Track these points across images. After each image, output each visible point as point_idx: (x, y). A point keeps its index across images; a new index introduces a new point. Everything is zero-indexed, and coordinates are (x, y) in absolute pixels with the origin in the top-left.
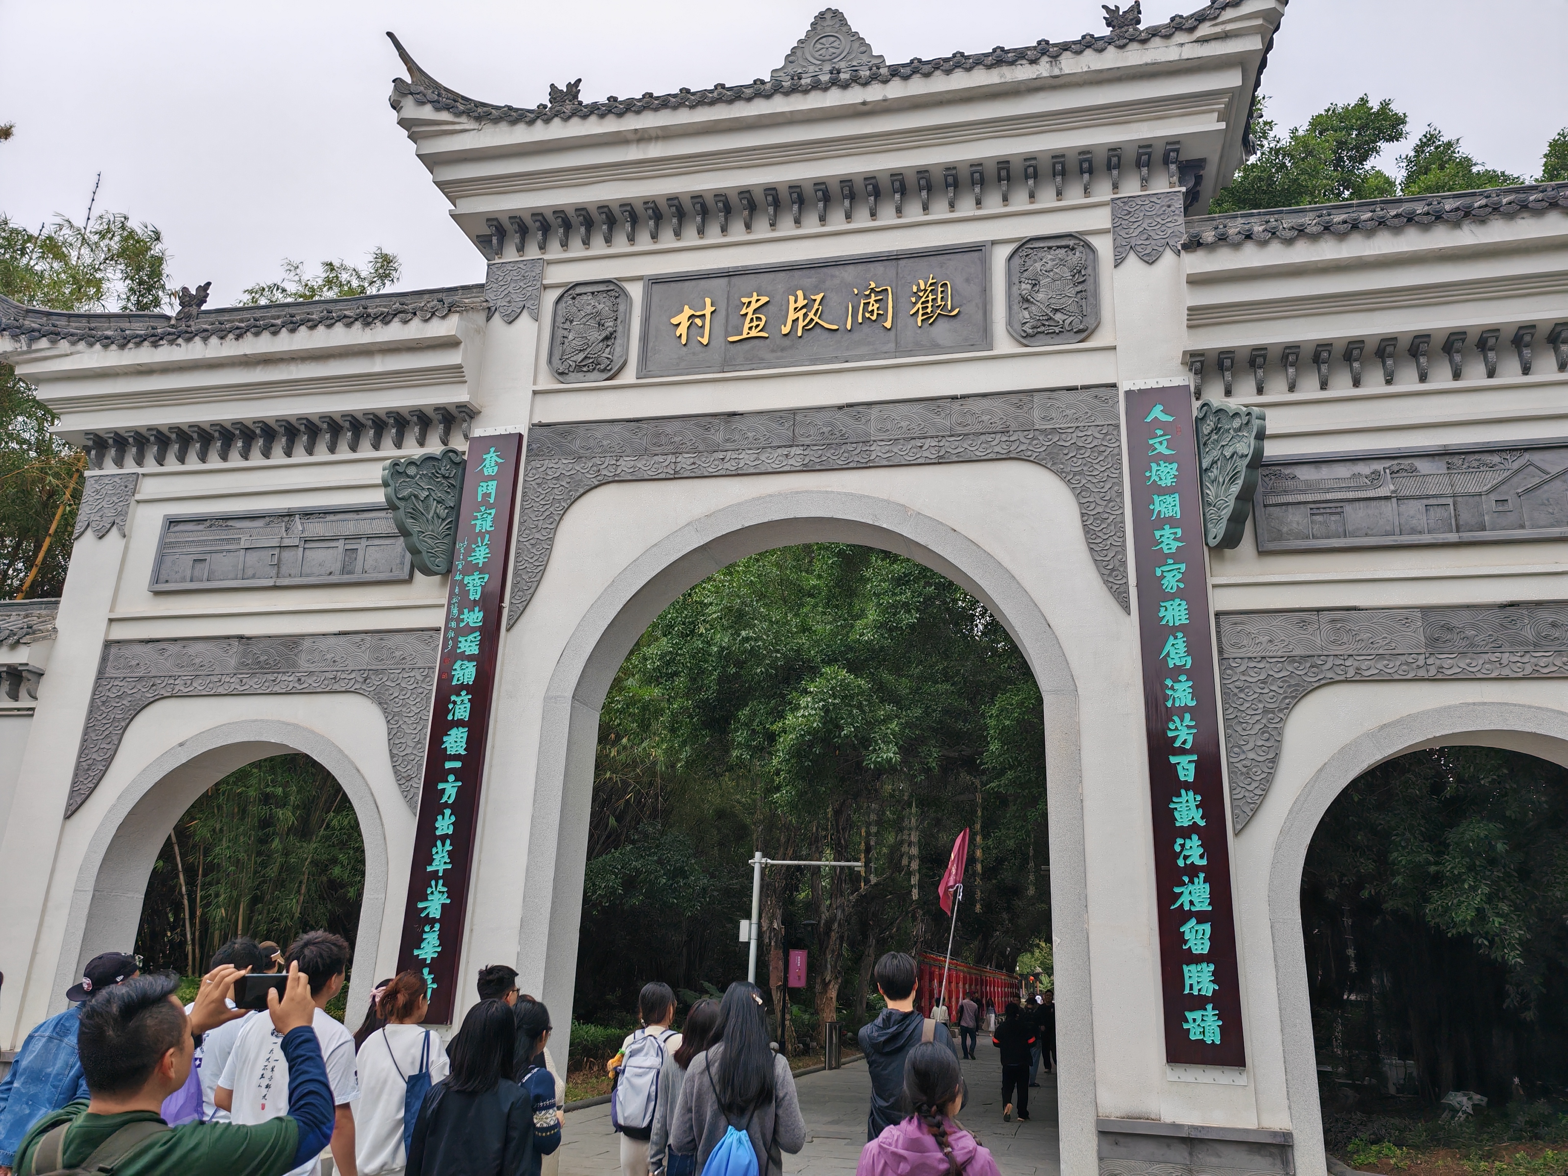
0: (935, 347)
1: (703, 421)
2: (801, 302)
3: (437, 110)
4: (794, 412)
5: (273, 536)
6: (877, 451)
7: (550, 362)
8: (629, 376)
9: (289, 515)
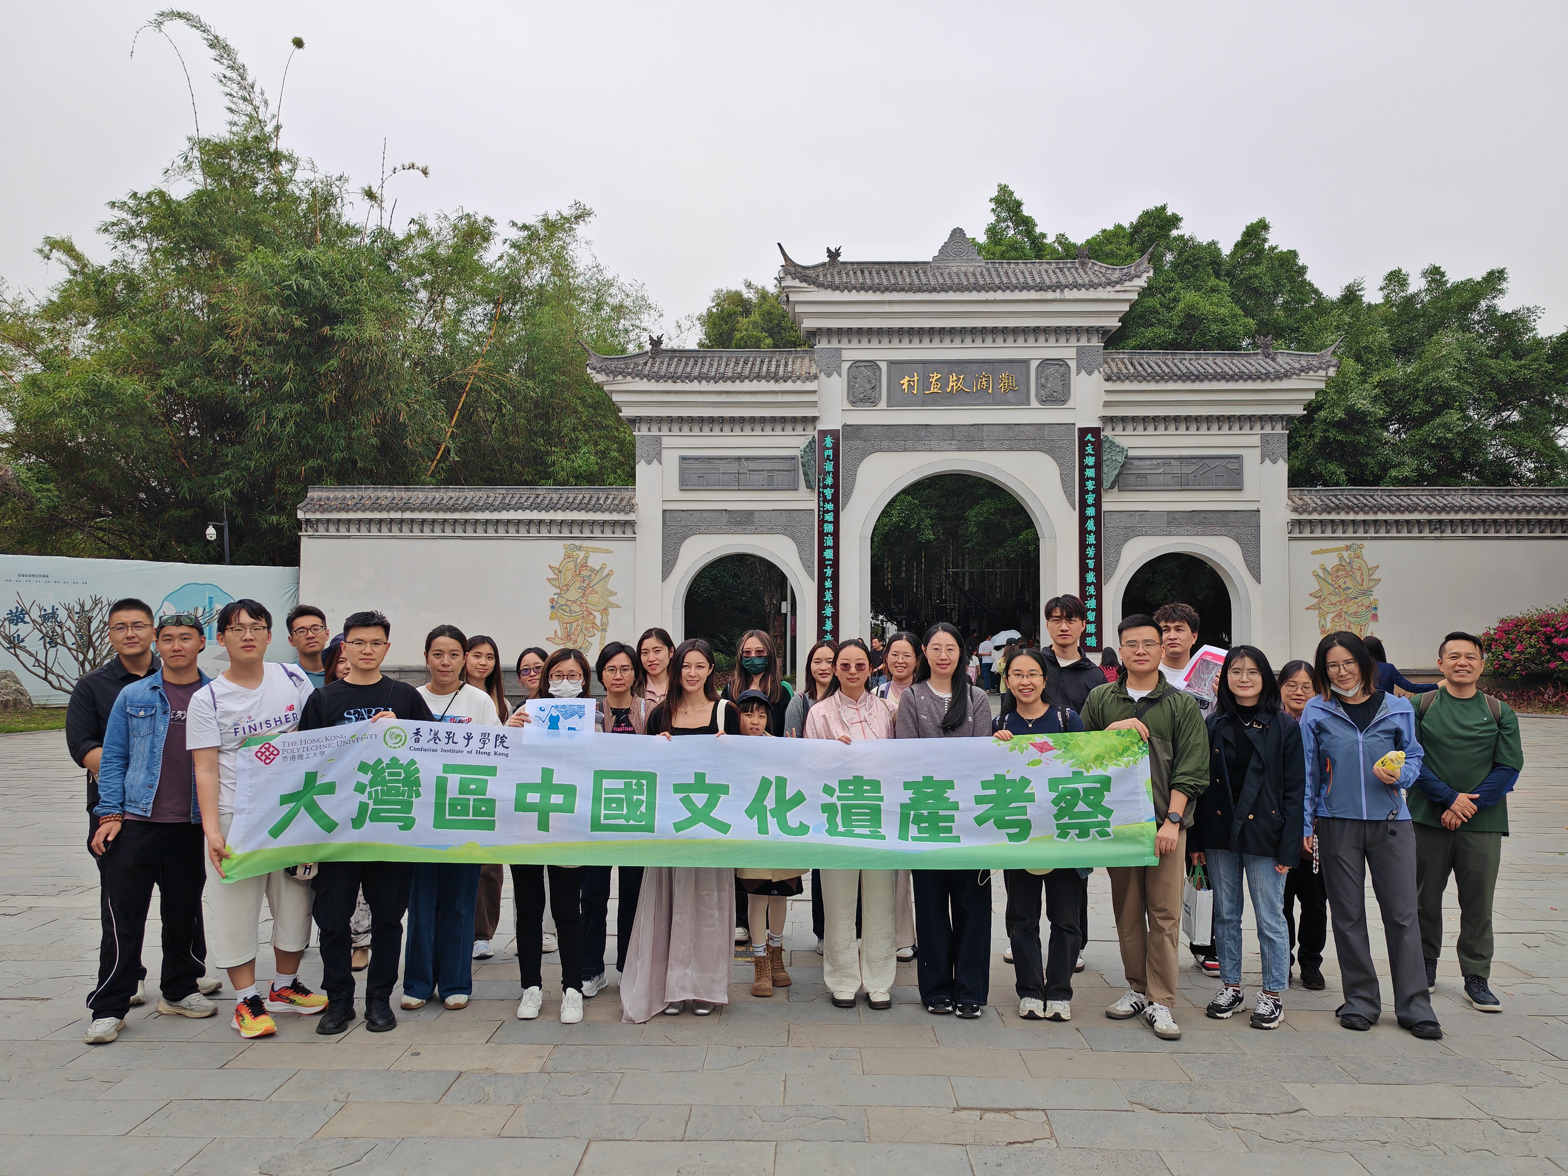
0: (1008, 403)
1: (916, 428)
2: (955, 378)
3: (801, 282)
4: (953, 426)
5: (734, 467)
6: (986, 444)
7: (848, 397)
8: (883, 404)
9: (739, 459)
